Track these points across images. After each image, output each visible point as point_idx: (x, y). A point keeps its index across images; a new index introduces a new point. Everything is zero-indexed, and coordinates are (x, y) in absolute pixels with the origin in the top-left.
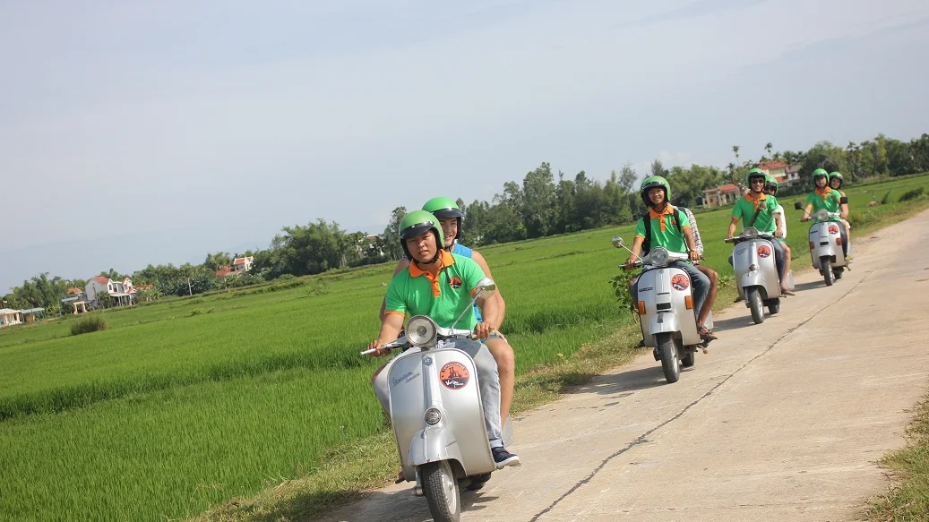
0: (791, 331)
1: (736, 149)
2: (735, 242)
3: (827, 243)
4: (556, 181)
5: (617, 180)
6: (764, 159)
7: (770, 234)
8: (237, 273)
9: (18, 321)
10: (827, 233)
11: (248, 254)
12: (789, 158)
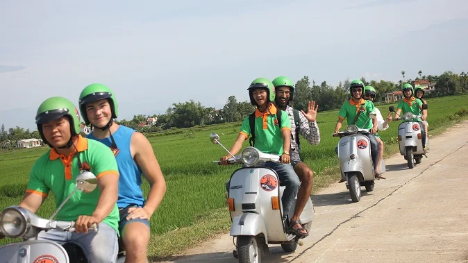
0: (432, 165)
1: (403, 73)
2: (341, 135)
3: (411, 137)
4: (311, 86)
5: (342, 86)
6: (417, 79)
7: (367, 130)
8: (149, 125)
9: (39, 145)
10: (411, 129)
11: (155, 116)
12: (430, 79)
